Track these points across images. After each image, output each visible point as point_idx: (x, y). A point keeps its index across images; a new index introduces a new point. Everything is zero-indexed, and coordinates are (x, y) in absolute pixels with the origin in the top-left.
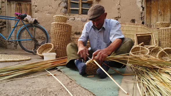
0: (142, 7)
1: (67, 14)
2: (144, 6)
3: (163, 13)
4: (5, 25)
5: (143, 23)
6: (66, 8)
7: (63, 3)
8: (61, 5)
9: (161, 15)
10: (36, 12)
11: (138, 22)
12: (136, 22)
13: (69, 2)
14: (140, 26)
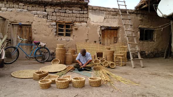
0: (100, 34)
1: (57, 36)
2: (101, 34)
3: (110, 38)
4: (10, 42)
5: (100, 43)
6: (56, 32)
7: (54, 29)
8: (53, 31)
9: (109, 38)
11: (98, 42)
12: (97, 43)
13: (58, 29)
14: (99, 45)
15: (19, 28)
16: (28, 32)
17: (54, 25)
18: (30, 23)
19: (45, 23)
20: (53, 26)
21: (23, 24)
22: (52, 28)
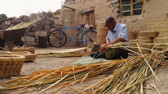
1: (120, 17)
6: (119, 12)
7: (116, 8)
8: (114, 11)
10: (97, 19)
13: (121, 7)
15: (87, 17)
16: (94, 19)
17: (116, 3)
18: (93, 8)
19: (105, 4)
20: (114, 5)
21: (88, 11)
22: (113, 8)
